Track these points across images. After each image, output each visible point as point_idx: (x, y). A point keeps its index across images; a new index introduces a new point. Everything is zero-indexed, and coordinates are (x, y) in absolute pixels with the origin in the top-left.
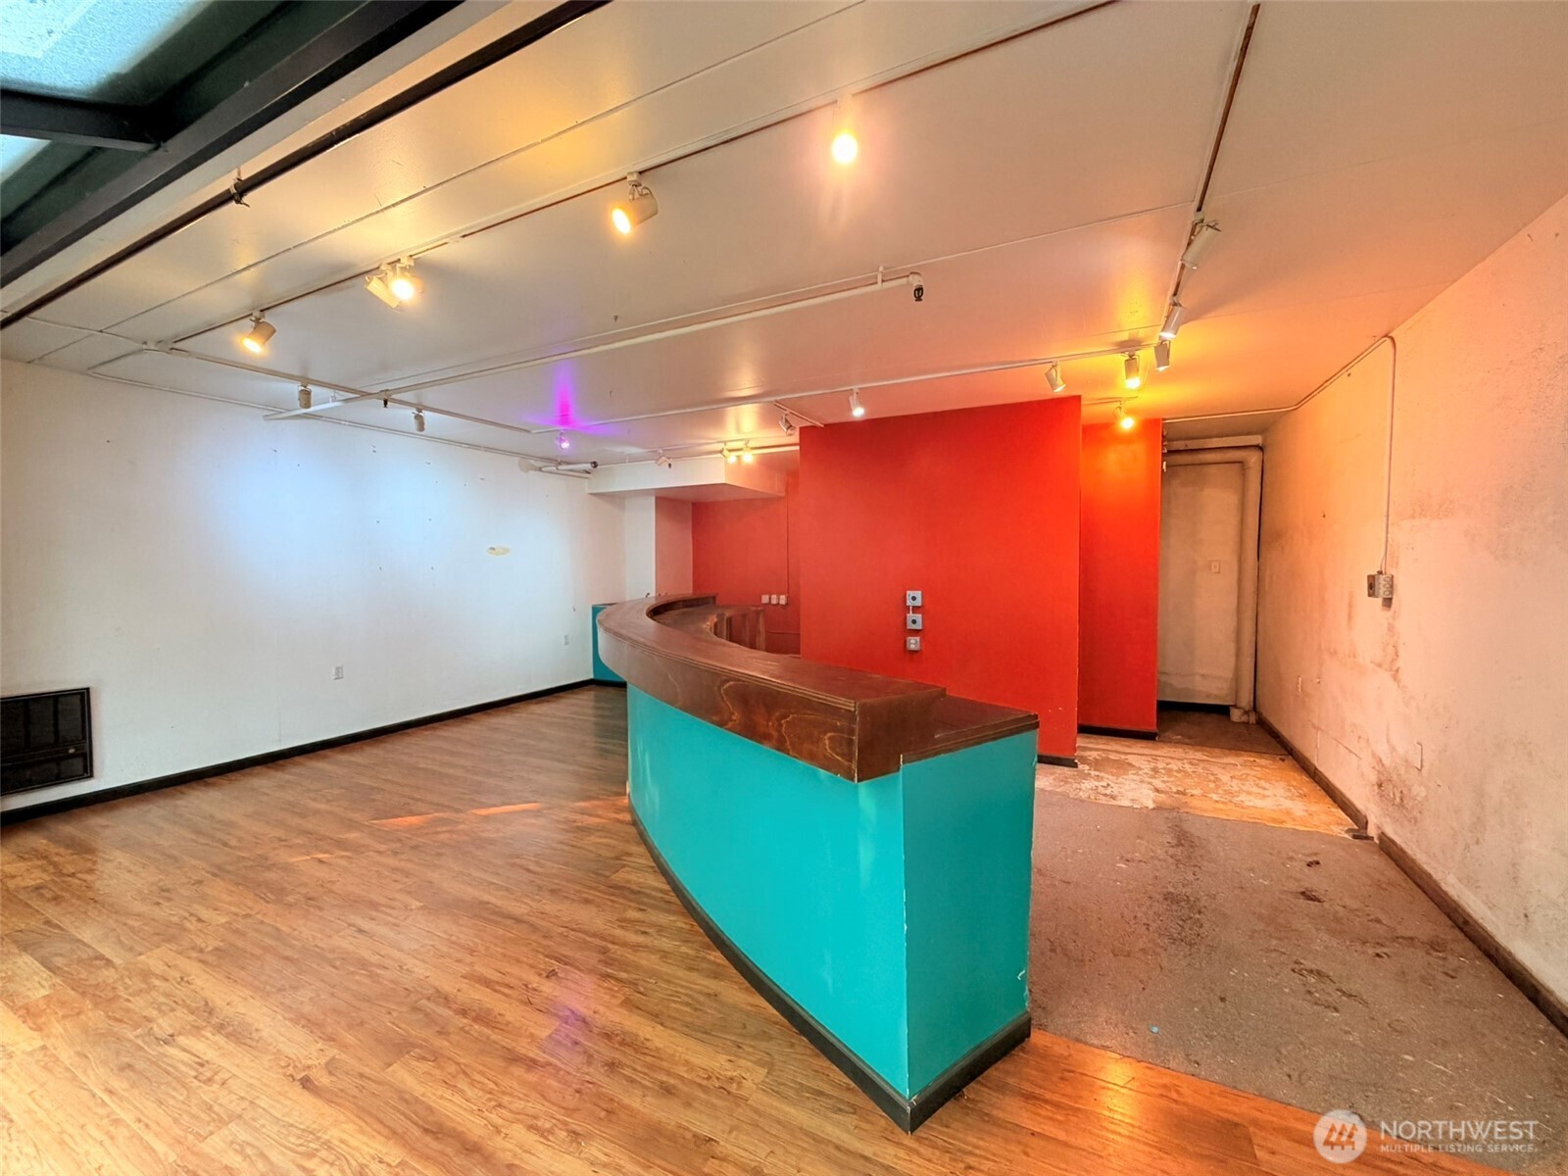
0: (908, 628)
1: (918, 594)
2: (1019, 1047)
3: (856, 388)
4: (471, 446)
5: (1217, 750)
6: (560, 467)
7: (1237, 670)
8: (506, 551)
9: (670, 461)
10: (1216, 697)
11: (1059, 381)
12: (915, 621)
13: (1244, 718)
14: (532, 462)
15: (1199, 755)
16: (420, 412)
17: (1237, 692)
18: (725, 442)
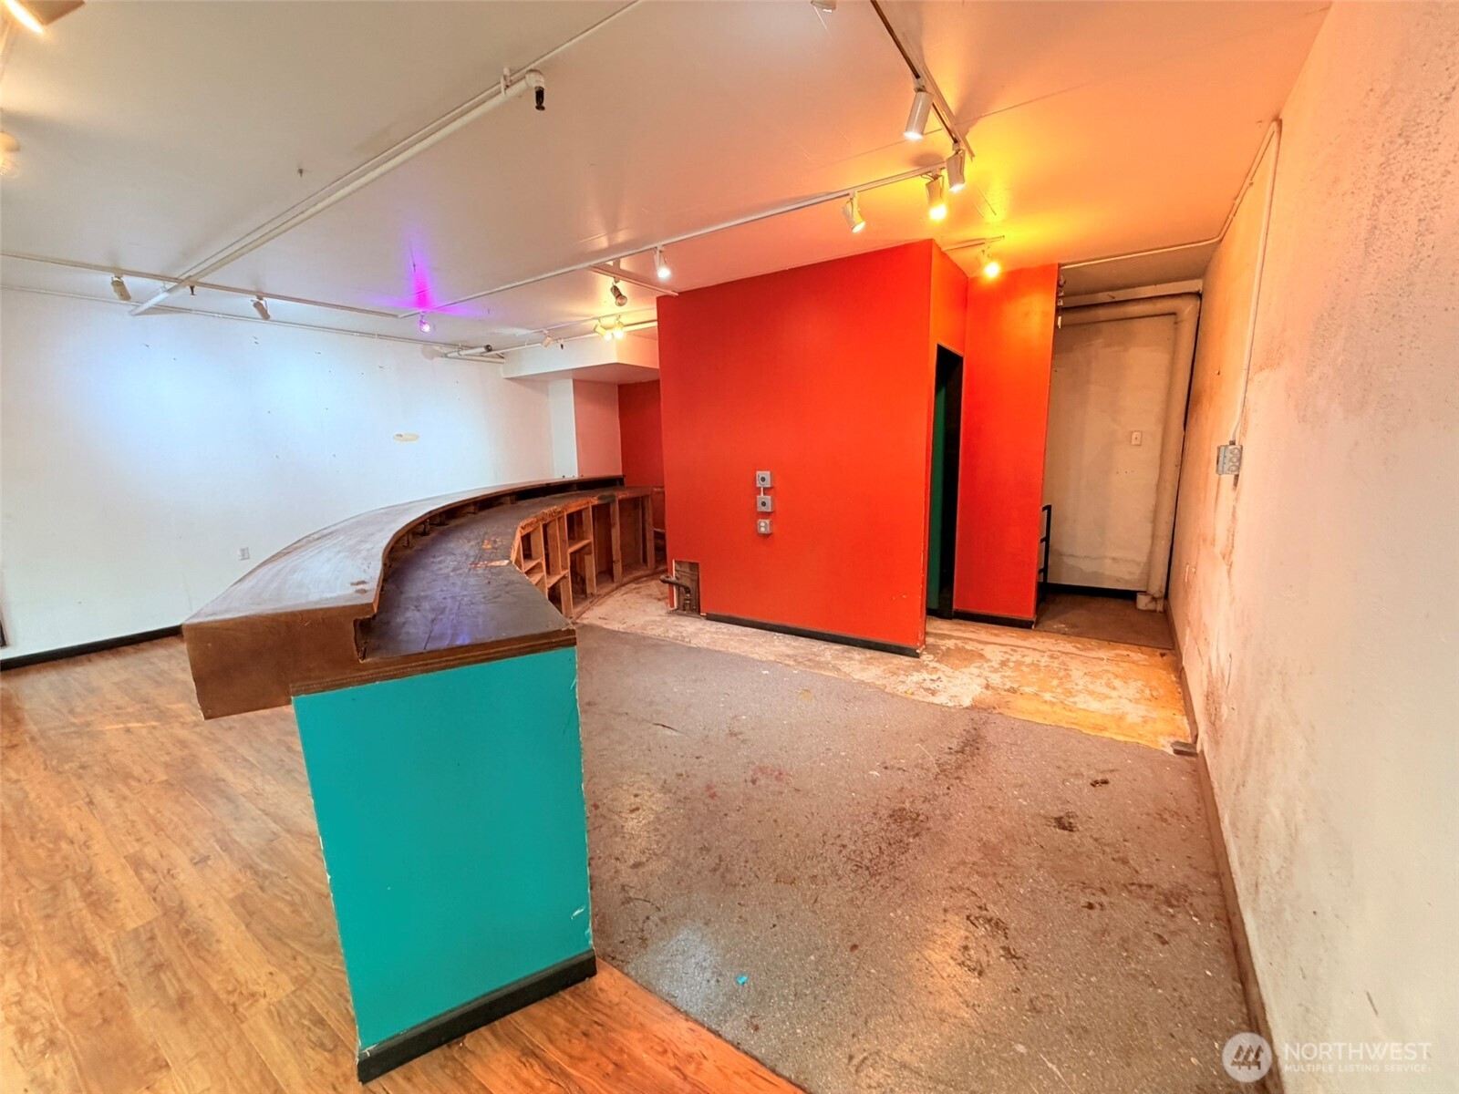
0: (759, 510)
1: (767, 474)
2: (572, 988)
3: (659, 245)
4: (362, 334)
5: (1094, 642)
6: (461, 353)
7: (1151, 553)
8: (416, 437)
9: (562, 342)
10: (1127, 582)
11: (857, 217)
12: (765, 501)
13: (1151, 606)
14: (437, 348)
15: (1069, 647)
16: (261, 299)
17: (1149, 576)
18: (599, 319)
